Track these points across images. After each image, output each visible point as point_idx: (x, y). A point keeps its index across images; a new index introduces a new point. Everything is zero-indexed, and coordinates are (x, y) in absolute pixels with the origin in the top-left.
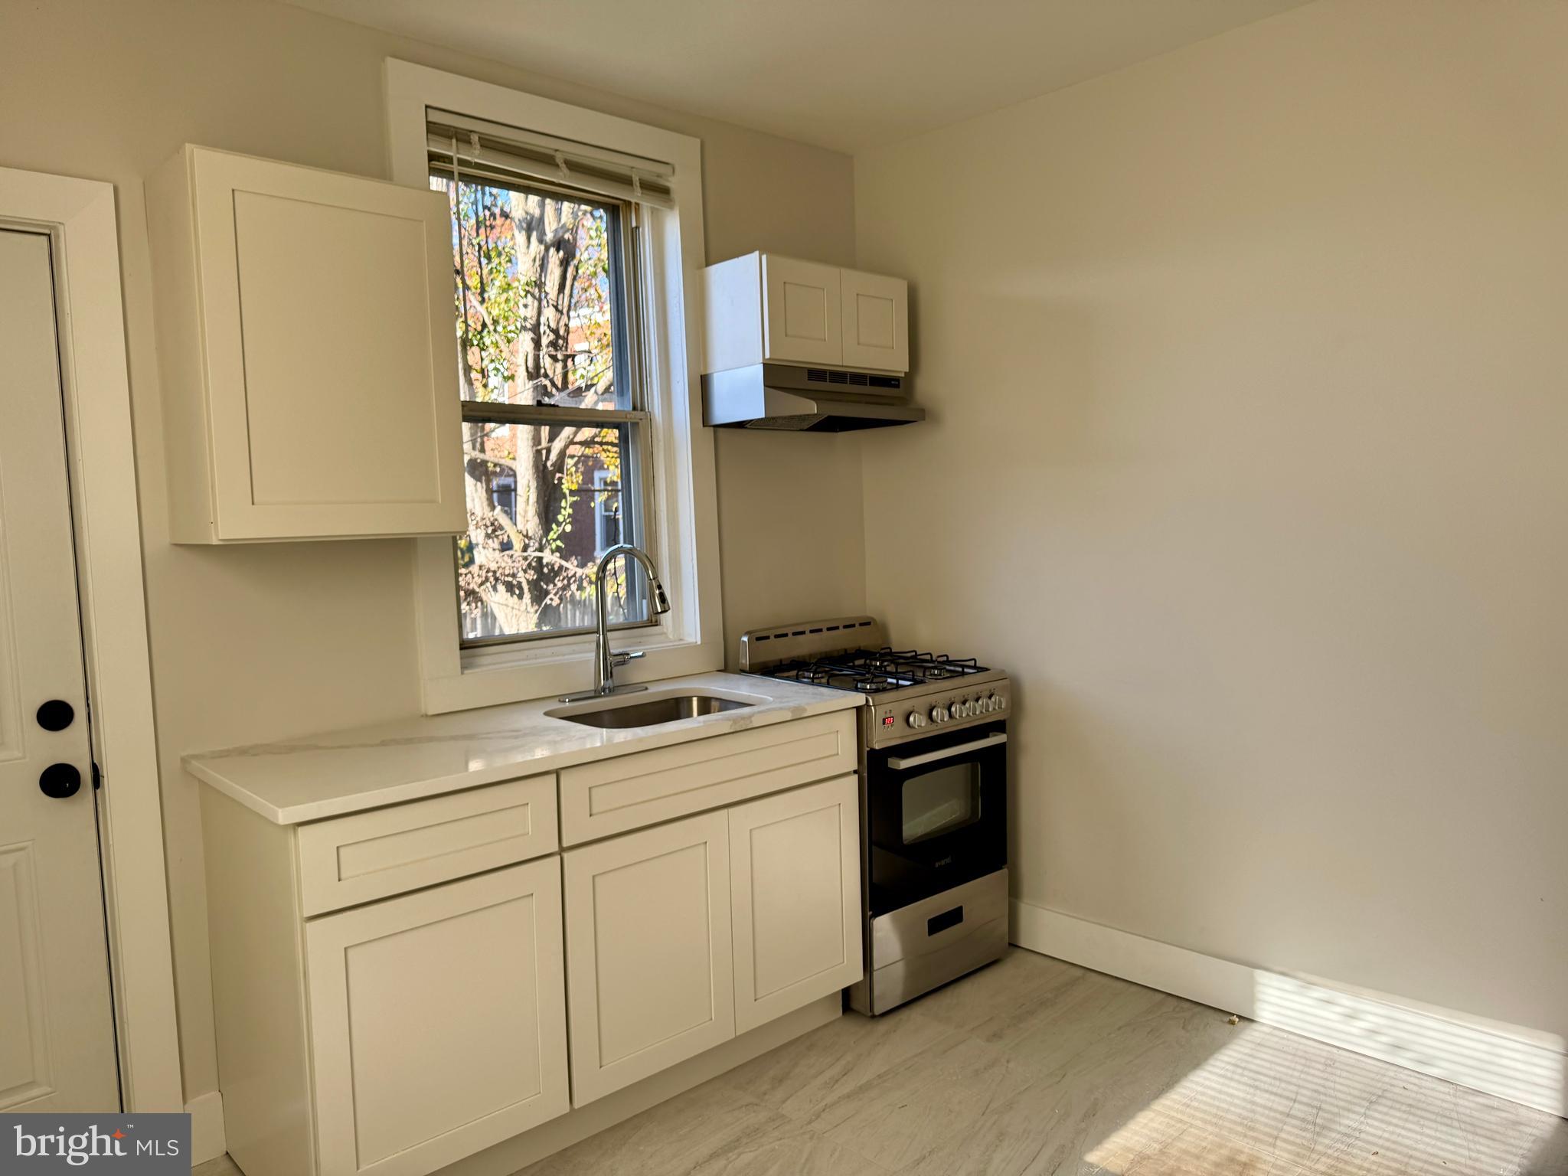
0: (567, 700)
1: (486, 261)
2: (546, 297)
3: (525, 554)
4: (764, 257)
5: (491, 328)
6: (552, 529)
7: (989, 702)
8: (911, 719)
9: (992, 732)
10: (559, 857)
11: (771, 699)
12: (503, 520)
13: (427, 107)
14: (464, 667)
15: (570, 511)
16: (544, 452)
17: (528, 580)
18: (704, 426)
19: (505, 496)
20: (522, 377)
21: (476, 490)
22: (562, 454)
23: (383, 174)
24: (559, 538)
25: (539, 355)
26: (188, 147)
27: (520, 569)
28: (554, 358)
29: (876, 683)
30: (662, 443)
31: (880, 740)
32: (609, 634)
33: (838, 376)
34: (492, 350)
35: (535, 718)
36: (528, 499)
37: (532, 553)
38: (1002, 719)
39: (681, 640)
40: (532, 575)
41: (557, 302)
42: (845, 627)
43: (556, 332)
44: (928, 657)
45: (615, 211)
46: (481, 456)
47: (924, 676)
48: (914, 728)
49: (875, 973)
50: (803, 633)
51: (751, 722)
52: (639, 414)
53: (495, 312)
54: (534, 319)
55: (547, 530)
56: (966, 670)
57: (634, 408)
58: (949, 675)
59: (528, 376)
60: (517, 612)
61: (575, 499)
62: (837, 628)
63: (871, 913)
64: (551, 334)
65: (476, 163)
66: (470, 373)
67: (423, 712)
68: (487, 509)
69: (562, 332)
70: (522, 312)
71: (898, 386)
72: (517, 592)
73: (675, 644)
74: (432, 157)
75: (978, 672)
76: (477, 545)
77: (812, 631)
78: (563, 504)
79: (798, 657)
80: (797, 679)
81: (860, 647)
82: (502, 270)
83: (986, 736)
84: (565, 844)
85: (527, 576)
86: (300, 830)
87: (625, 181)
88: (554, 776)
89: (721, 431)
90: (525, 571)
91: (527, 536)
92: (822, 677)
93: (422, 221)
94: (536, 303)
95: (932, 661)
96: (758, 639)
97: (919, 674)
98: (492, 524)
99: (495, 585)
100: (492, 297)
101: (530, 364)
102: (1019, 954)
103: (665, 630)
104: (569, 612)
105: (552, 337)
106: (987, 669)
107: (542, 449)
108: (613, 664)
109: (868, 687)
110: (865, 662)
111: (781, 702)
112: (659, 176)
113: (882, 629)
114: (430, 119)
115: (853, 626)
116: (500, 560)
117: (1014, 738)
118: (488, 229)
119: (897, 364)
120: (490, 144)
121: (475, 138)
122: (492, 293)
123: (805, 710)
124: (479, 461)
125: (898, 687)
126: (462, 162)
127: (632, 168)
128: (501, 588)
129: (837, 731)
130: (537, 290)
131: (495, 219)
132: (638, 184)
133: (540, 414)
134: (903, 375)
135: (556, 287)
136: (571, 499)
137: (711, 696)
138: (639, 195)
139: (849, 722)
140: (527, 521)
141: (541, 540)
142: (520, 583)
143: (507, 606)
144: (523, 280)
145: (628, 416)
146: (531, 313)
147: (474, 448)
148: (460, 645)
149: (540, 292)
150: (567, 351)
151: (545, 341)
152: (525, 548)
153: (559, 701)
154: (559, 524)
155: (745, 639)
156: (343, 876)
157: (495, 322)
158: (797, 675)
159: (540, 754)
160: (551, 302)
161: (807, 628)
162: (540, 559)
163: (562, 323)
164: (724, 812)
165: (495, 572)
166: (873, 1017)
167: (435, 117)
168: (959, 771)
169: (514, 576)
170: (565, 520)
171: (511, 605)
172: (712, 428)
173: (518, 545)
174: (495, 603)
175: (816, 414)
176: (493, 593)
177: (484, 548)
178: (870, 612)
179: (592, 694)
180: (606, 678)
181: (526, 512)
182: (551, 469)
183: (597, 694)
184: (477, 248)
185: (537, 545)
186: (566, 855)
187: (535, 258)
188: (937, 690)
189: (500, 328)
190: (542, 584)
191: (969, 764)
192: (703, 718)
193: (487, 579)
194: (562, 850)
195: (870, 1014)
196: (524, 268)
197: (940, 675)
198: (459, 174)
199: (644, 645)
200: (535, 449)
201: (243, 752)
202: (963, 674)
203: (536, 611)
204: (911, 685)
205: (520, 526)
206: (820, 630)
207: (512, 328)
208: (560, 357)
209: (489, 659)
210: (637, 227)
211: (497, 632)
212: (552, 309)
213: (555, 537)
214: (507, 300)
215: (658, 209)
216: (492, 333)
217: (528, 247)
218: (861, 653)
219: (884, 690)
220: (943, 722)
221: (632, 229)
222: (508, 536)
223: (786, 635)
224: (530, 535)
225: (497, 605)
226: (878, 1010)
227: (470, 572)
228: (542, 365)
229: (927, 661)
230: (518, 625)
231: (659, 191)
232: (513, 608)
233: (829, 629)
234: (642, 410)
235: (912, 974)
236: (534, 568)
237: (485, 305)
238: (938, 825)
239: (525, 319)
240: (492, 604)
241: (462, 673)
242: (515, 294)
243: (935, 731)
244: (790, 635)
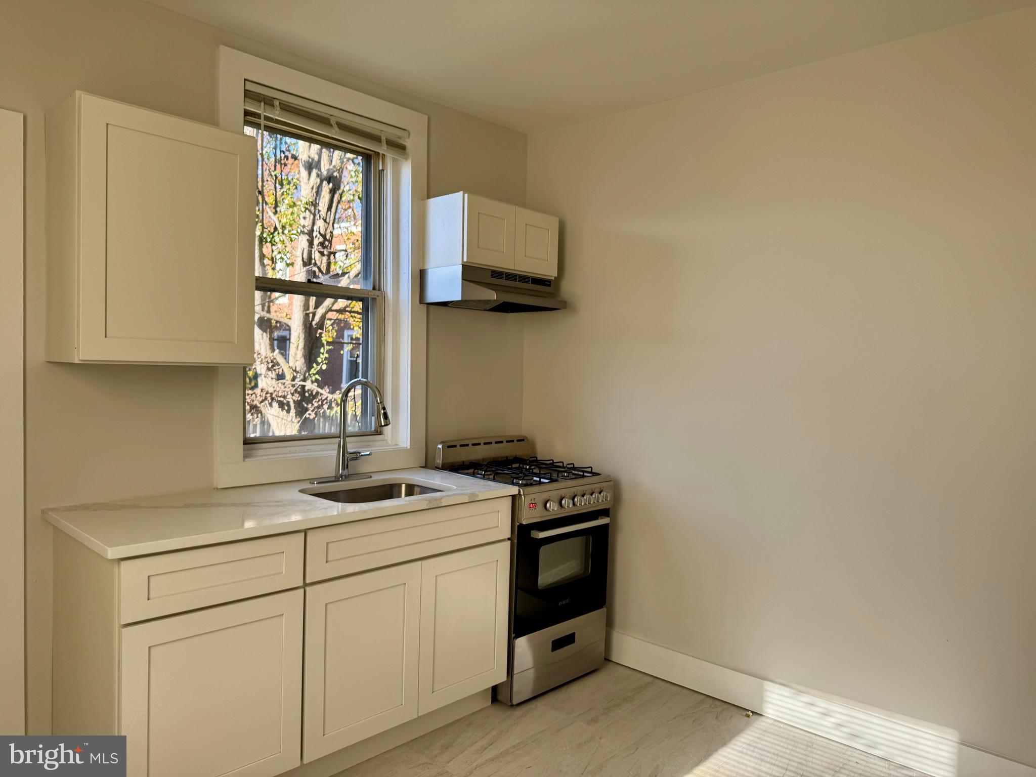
0: (316, 482)
1: (280, 187)
2: (318, 213)
3: (293, 383)
4: (466, 196)
5: (280, 231)
6: (313, 367)
7: (600, 496)
8: (548, 505)
9: (600, 516)
10: (303, 590)
11: (456, 487)
12: (280, 359)
13: (245, 80)
14: (245, 457)
15: (327, 355)
16: (311, 315)
17: (294, 401)
18: (420, 303)
19: (282, 343)
20: (299, 264)
21: (263, 338)
22: (323, 317)
23: (213, 121)
24: (317, 373)
25: (311, 251)
26: (78, 93)
27: (289, 393)
28: (322, 254)
29: (526, 480)
30: (391, 313)
31: (527, 517)
32: (348, 439)
33: (511, 276)
34: (280, 245)
35: (293, 494)
36: (298, 346)
37: (298, 382)
38: (607, 507)
39: (397, 445)
40: (297, 397)
41: (326, 218)
42: (507, 442)
43: (324, 236)
44: (561, 464)
45: (368, 158)
46: (267, 315)
47: (558, 477)
48: (549, 511)
49: (514, 676)
50: (479, 444)
51: (441, 502)
52: (377, 292)
53: (284, 221)
54: (310, 227)
55: (310, 367)
56: (585, 474)
57: (374, 289)
58: (574, 477)
59: (303, 264)
60: (285, 421)
61: (331, 347)
62: (502, 442)
63: (514, 635)
64: (321, 237)
65: (276, 119)
66: (264, 259)
67: (215, 485)
68: (269, 351)
69: (328, 237)
70: (302, 222)
71: (549, 286)
72: (286, 408)
73: (392, 447)
74: (247, 113)
75: (593, 476)
76: (261, 375)
77: (485, 444)
78: (322, 350)
79: (475, 460)
80: (473, 475)
81: (516, 455)
82: (290, 193)
83: (597, 519)
84: (308, 581)
85: (294, 398)
86: (123, 563)
87: (376, 139)
88: (303, 535)
89: (432, 307)
90: (293, 394)
91: (295, 371)
92: (490, 475)
93: (237, 155)
94: (312, 216)
95: (563, 467)
96: (449, 447)
97: (555, 476)
98: (272, 362)
99: (271, 402)
100: (282, 210)
101: (305, 256)
102: (610, 665)
103: (386, 438)
104: (321, 423)
105: (321, 239)
106: (598, 474)
107: (310, 313)
108: (349, 459)
109: (520, 482)
110: (519, 465)
111: (462, 490)
112: (400, 138)
113: (532, 445)
114: (247, 88)
115: (513, 441)
116: (276, 386)
117: (614, 520)
118: (283, 166)
119: (549, 271)
120: (286, 108)
121: (277, 103)
122: (282, 208)
123: (478, 496)
124: (266, 318)
125: (540, 483)
126: (267, 118)
127: (382, 131)
128: (275, 405)
129: (499, 511)
130: (313, 208)
131: (287, 159)
132: (385, 142)
133: (309, 288)
134: (553, 279)
135: (326, 207)
136: (327, 348)
137: (414, 484)
138: (385, 149)
139: (506, 505)
140: (297, 361)
141: (305, 374)
142: (288, 402)
143: (279, 417)
144: (304, 201)
145: (369, 293)
146: (308, 223)
147: (263, 310)
148: (244, 441)
149: (315, 209)
150: (330, 249)
151: (316, 242)
152: (294, 379)
153: (310, 483)
154: (318, 364)
155: (440, 446)
156: (151, 596)
157: (283, 227)
158: (474, 472)
159: (295, 518)
160: (322, 217)
161: (482, 441)
162: (304, 387)
163: (328, 231)
164: (419, 563)
165: (271, 394)
166: (512, 706)
167: (251, 87)
168: (577, 541)
169: (285, 397)
170: (322, 361)
171: (281, 417)
172: (426, 305)
173: (289, 376)
174: (271, 414)
175: (495, 300)
176: (269, 408)
177: (265, 377)
178: (524, 432)
179: (333, 479)
180: (343, 469)
181: (296, 354)
182: (315, 326)
183: (337, 479)
184: (274, 178)
185: (302, 377)
186: (308, 589)
187: (313, 186)
188: (566, 486)
189: (286, 232)
190: (304, 403)
191: (584, 537)
192: (408, 498)
193: (266, 398)
194: (305, 585)
195: (510, 704)
196: (306, 193)
197: (568, 476)
198: (265, 126)
199: (371, 447)
200: (304, 313)
201: (86, 507)
202: (583, 476)
203: (299, 422)
204: (549, 482)
205: (291, 364)
206: (491, 443)
207: (295, 232)
208: (326, 253)
209: (264, 453)
210: (383, 170)
211: (271, 434)
212: (322, 221)
213: (315, 372)
214: (292, 213)
215: (397, 159)
216: (281, 234)
217: (309, 179)
218: (517, 460)
219: (531, 485)
220: (569, 508)
221: (379, 171)
222: (283, 370)
223: (467, 445)
224: (298, 369)
225: (272, 416)
226: (515, 701)
227: (254, 393)
228: (313, 257)
229: (560, 467)
230: (285, 430)
231: (400, 148)
232: (282, 419)
233: (496, 443)
234: (379, 290)
235: (538, 678)
236: (299, 393)
237: (277, 215)
238: (563, 576)
239: (304, 227)
240: (269, 415)
241: (244, 461)
242: (298, 209)
243: (563, 514)
244: (470, 445)
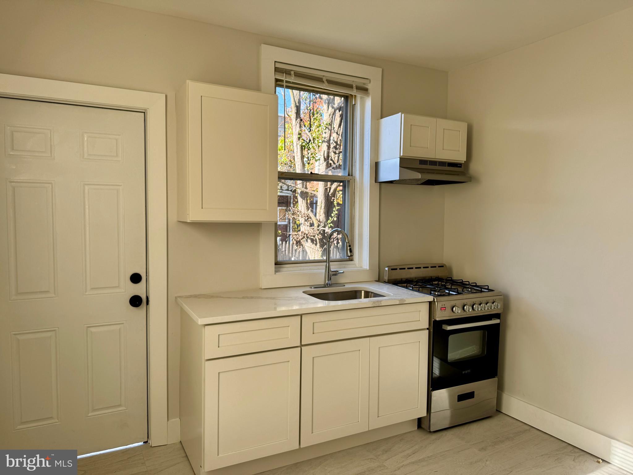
0: (313, 287)
1: (312, 116)
2: (333, 129)
3: (318, 228)
4: (403, 115)
5: (312, 141)
6: (329, 219)
7: (492, 305)
8: (454, 309)
9: (493, 318)
10: (300, 348)
11: (392, 295)
12: (312, 215)
13: (275, 62)
14: (276, 272)
15: (337, 212)
16: (328, 189)
17: (319, 238)
18: (375, 182)
19: (312, 205)
20: (322, 160)
21: (303, 203)
22: (335, 190)
23: (257, 88)
24: (332, 222)
25: (329, 152)
26: (188, 81)
27: (316, 234)
28: (335, 153)
29: (440, 292)
30: (358, 189)
31: (439, 316)
33: (433, 163)
34: (312, 150)
35: (299, 293)
36: (321, 207)
37: (321, 228)
38: (499, 313)
39: (361, 267)
40: (320, 236)
41: (338, 132)
42: (432, 267)
43: (336, 143)
44: (468, 283)
45: (347, 98)
46: (305, 190)
47: (463, 291)
48: (455, 313)
49: (431, 414)
50: (412, 268)
51: (381, 303)
52: (350, 177)
53: (314, 135)
54: (328, 138)
55: (327, 219)
56: (483, 290)
57: (349, 175)
58: (475, 292)
59: (324, 160)
60: (314, 250)
61: (339, 207)
62: (428, 267)
63: (431, 389)
64: (334, 143)
65: (292, 82)
66: (304, 158)
67: (260, 287)
68: (306, 210)
69: (339, 143)
70: (324, 135)
71: (461, 167)
72: (315, 243)
73: (359, 269)
74: (277, 80)
75: (489, 291)
76: (302, 224)
77: (416, 268)
78: (334, 209)
79: (410, 278)
80: (406, 287)
81: (438, 276)
82: (318, 119)
83: (491, 320)
84: (303, 343)
85: (319, 237)
86: (206, 327)
87: (350, 86)
88: (300, 317)
89: (383, 185)
90: (318, 235)
91: (319, 221)
93: (268, 106)
94: (329, 132)
95: (469, 285)
96: (392, 269)
97: (460, 290)
98: (307, 216)
99: (307, 239)
100: (313, 130)
101: (326, 155)
102: (501, 415)
103: (355, 263)
104: (335, 252)
105: (335, 144)
106: (493, 291)
107: (328, 188)
108: (331, 275)
109: (437, 294)
110: (438, 283)
111: (396, 296)
112: (364, 84)
113: (450, 270)
114: (276, 66)
115: (435, 267)
116: (309, 230)
117: (504, 322)
118: (314, 103)
119: (461, 157)
120: (298, 75)
121: (292, 73)
122: (313, 128)
123: (405, 301)
124: (304, 192)
125: (449, 294)
126: (287, 82)
127: (353, 81)
128: (309, 241)
129: (420, 311)
130: (330, 127)
132: (355, 88)
133: (312, 177)
134: (463, 162)
135: (338, 125)
136: (337, 208)
137: (369, 291)
138: (355, 92)
139: (425, 308)
140: (320, 215)
141: (325, 223)
142: (316, 239)
143: (311, 248)
144: (325, 123)
145: (346, 178)
146: (327, 135)
147: (303, 187)
148: (275, 263)
149: (331, 127)
150: (340, 150)
151: (332, 146)
152: (318, 226)
153: (310, 288)
154: (332, 217)
155: (387, 269)
156: (220, 346)
157: (314, 139)
158: (407, 286)
159: (295, 308)
160: (335, 131)
161: (414, 266)
162: (324, 231)
163: (339, 139)
164: (368, 338)
165: (307, 235)
166: (430, 432)
167: (278, 65)
168: (478, 333)
169: (314, 236)
170: (334, 216)
171: (312, 247)
172: (379, 183)
173: (316, 225)
174: (307, 246)
175: (420, 179)
176: (306, 242)
177: (304, 225)
178: (445, 262)
179: (323, 286)
180: (328, 280)
181: (320, 212)
182: (330, 196)
183: (325, 286)
184: (309, 110)
185: (323, 225)
186: (303, 348)
187: (330, 114)
188: (468, 298)
189: (316, 142)
190: (324, 240)
191: (482, 331)
192: (367, 299)
193: (304, 237)
194: (302, 346)
195: (429, 431)
196: (326, 118)
197: (471, 291)
198: (286, 86)
199: (346, 268)
200: (325, 188)
201: (196, 296)
202: (481, 291)
203: (321, 251)
204: (456, 294)
205: (318, 217)
206: (420, 268)
207: (320, 141)
208: (337, 152)
209: (286, 269)
210: (355, 104)
212: (335, 134)
213: (330, 222)
214: (319, 131)
215: (363, 97)
216: (313, 143)
217: (328, 110)
218: (439, 279)
219: (444, 295)
220: (469, 312)
221: (353, 105)
222: (313, 221)
223: (404, 269)
224: (321, 220)
225: (307, 247)
226: (432, 429)
227: (298, 234)
228: (330, 155)
229: (466, 285)
230: (314, 255)
231: (364, 90)
232: (313, 249)
233: (424, 268)
234: (352, 176)
235: (453, 416)
236: (321, 234)
237: (310, 133)
238: (466, 355)
239: (325, 138)
240: (305, 247)
241: (275, 274)
242: (322, 128)
243: (465, 315)
244: (406, 269)
